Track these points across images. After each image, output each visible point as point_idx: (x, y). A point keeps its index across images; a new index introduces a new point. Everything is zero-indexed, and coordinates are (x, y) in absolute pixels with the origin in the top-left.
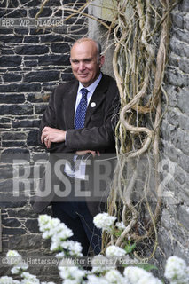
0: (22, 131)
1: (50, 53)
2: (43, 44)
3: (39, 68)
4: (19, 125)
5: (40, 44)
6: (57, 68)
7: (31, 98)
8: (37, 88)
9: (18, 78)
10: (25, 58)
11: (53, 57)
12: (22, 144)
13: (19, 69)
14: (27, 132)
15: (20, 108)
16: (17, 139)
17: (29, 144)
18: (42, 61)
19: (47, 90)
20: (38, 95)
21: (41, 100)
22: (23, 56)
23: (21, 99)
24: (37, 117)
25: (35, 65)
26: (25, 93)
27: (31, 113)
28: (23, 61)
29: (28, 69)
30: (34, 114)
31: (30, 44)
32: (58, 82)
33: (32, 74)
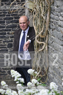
2: (12, 17)
3: (11, 24)
4: (5, 42)
6: (16, 24)
7: (8, 33)
8: (10, 30)
9: (4, 27)
10: (6, 21)
11: (15, 20)
12: (6, 48)
13: (4, 25)
14: (7, 44)
15: (5, 37)
16: (4, 46)
17: (8, 47)
18: (11, 22)
19: (13, 31)
20: (10, 32)
21: (11, 34)
23: (5, 34)
24: (10, 39)
25: (9, 23)
26: (6, 32)
27: (8, 38)
29: (7, 25)
30: (9, 38)
31: (8, 17)
32: (16, 28)
33: (8, 26)
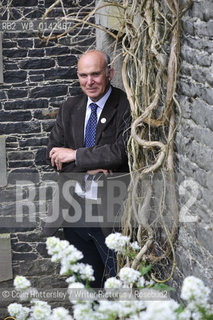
0: (30, 150)
1: (57, 66)
2: (49, 57)
3: (46, 82)
4: (27, 144)
5: (45, 57)
6: (65, 82)
7: (38, 115)
8: (44, 105)
9: (24, 94)
10: (31, 73)
11: (60, 70)
12: (30, 164)
13: (25, 85)
14: (35, 151)
15: (27, 126)
16: (25, 158)
17: (37, 163)
18: (48, 75)
19: (55, 106)
20: (45, 111)
21: (48, 117)
22: (28, 71)
23: (28, 116)
24: (45, 135)
25: (41, 80)
26: (31, 110)
27: (39, 130)
28: (28, 76)
29: (33, 85)
30: (42, 132)
31: (35, 58)
32: (66, 98)
33: (38, 89)
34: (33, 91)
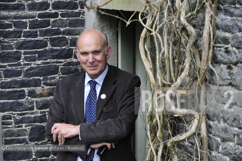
0: (24, 127)
1: (49, 47)
2: (42, 38)
3: (39, 62)
4: (21, 121)
5: (38, 38)
6: (57, 62)
7: (32, 94)
8: (37, 84)
9: (18, 74)
10: (25, 53)
11: (52, 51)
12: (24, 141)
13: (19, 64)
14: (28, 128)
15: (21, 104)
16: (19, 135)
17: (31, 140)
18: (42, 56)
19: (47, 84)
20: (38, 90)
21: (41, 95)
22: (23, 51)
23: (22, 95)
24: (37, 113)
25: (35, 60)
26: (25, 89)
27: (32, 108)
28: (23, 56)
29: (28, 64)
30: (35, 110)
31: (29, 39)
32: (57, 77)
33: (32, 69)
34: (28, 70)
